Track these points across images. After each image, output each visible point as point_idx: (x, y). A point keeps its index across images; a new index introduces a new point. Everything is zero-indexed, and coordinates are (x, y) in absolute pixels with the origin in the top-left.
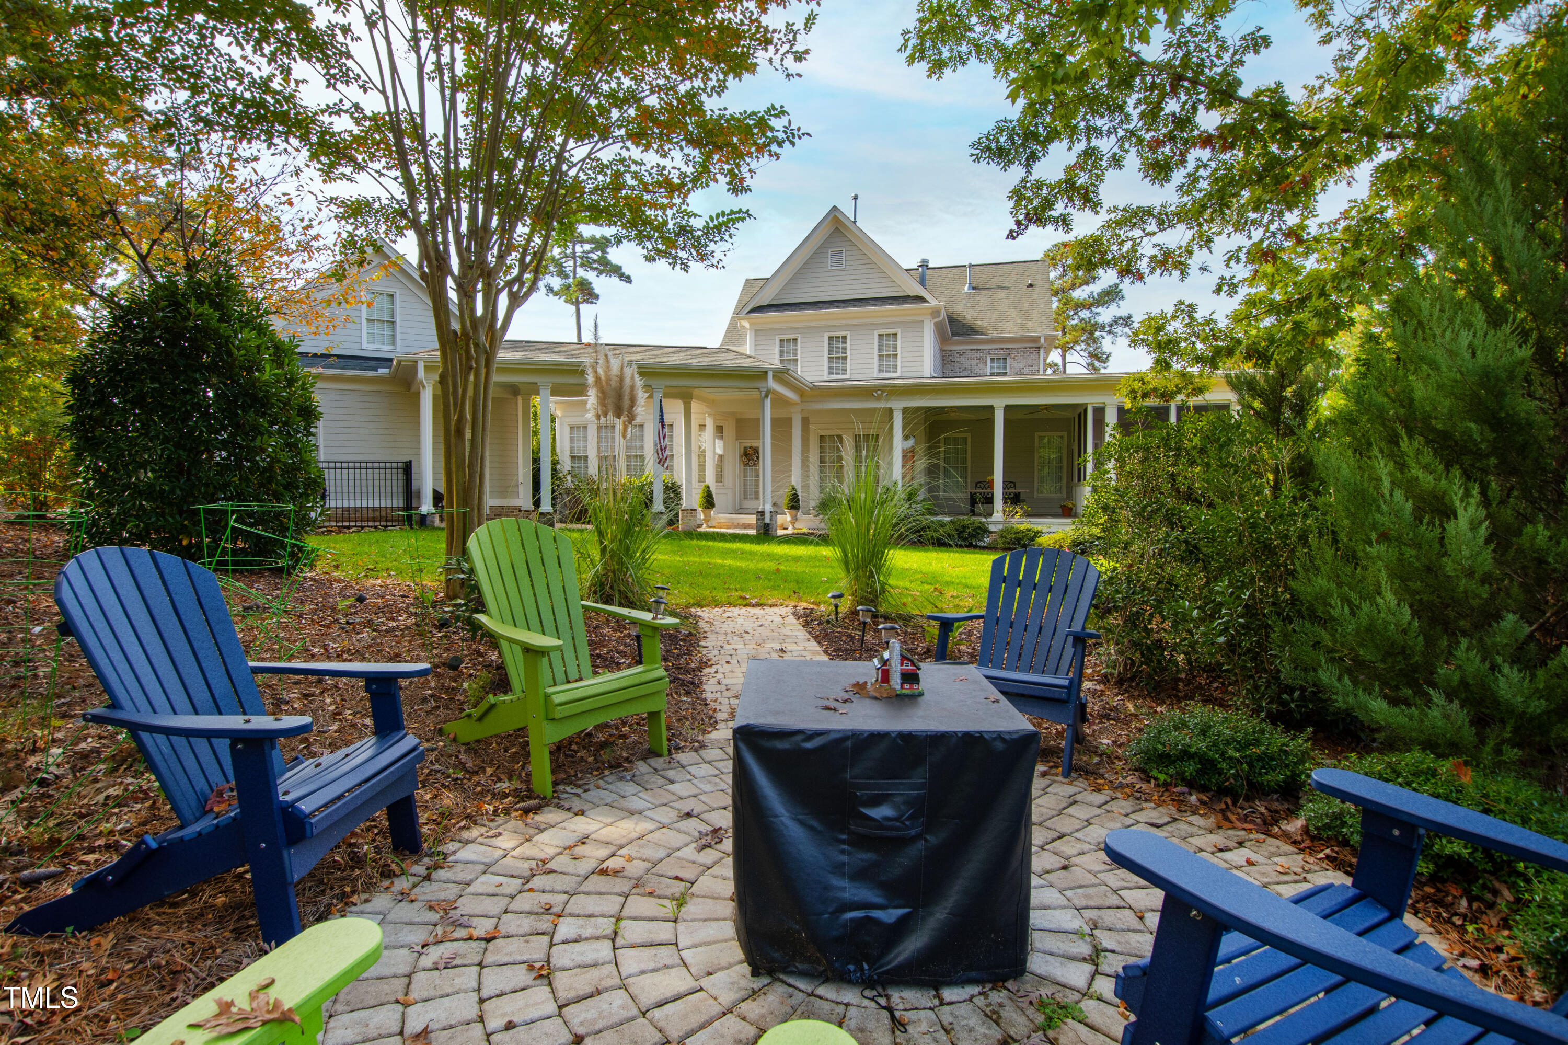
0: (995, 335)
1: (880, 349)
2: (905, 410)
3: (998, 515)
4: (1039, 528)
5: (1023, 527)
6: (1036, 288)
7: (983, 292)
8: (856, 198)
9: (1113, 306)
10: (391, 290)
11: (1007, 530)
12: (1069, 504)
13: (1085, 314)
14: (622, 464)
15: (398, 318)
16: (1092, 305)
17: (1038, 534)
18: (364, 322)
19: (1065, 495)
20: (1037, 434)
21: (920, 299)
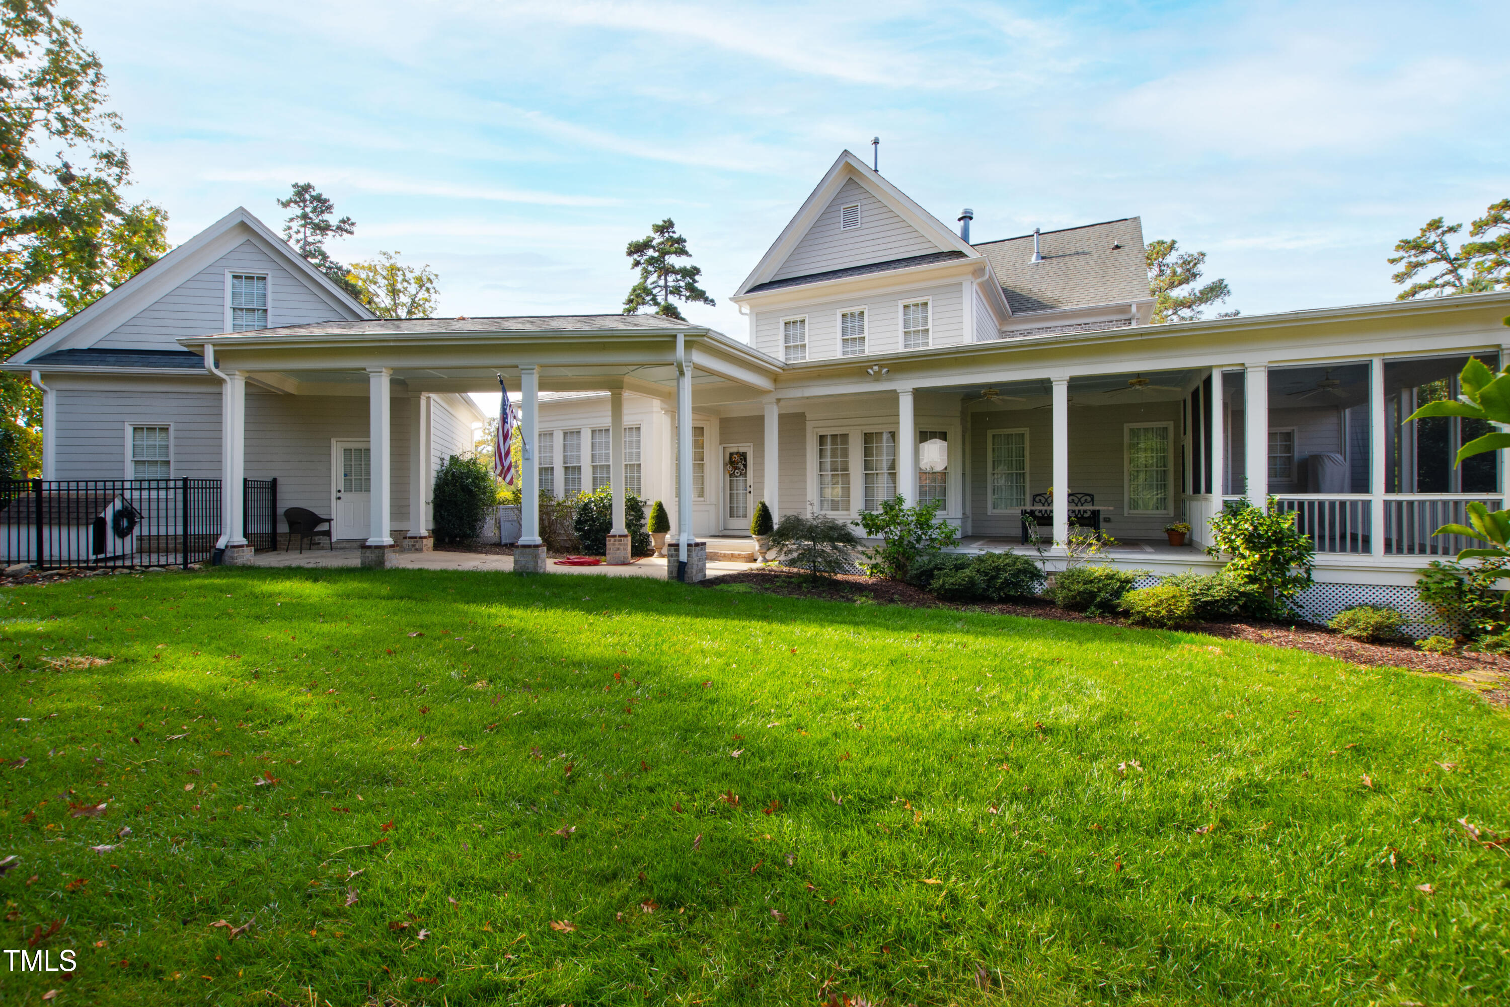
0: (1069, 307)
1: (906, 323)
2: (919, 395)
3: (1059, 548)
4: (1126, 571)
5: (1099, 570)
6: (1124, 250)
7: (1055, 261)
8: (876, 142)
9: (1218, 302)
10: (261, 272)
11: (1071, 576)
12: (1180, 527)
13: (1185, 312)
14: (559, 475)
15: (269, 306)
16: (1193, 303)
17: (1127, 584)
18: (229, 313)
19: (1171, 512)
20: (1127, 427)
21: (959, 254)
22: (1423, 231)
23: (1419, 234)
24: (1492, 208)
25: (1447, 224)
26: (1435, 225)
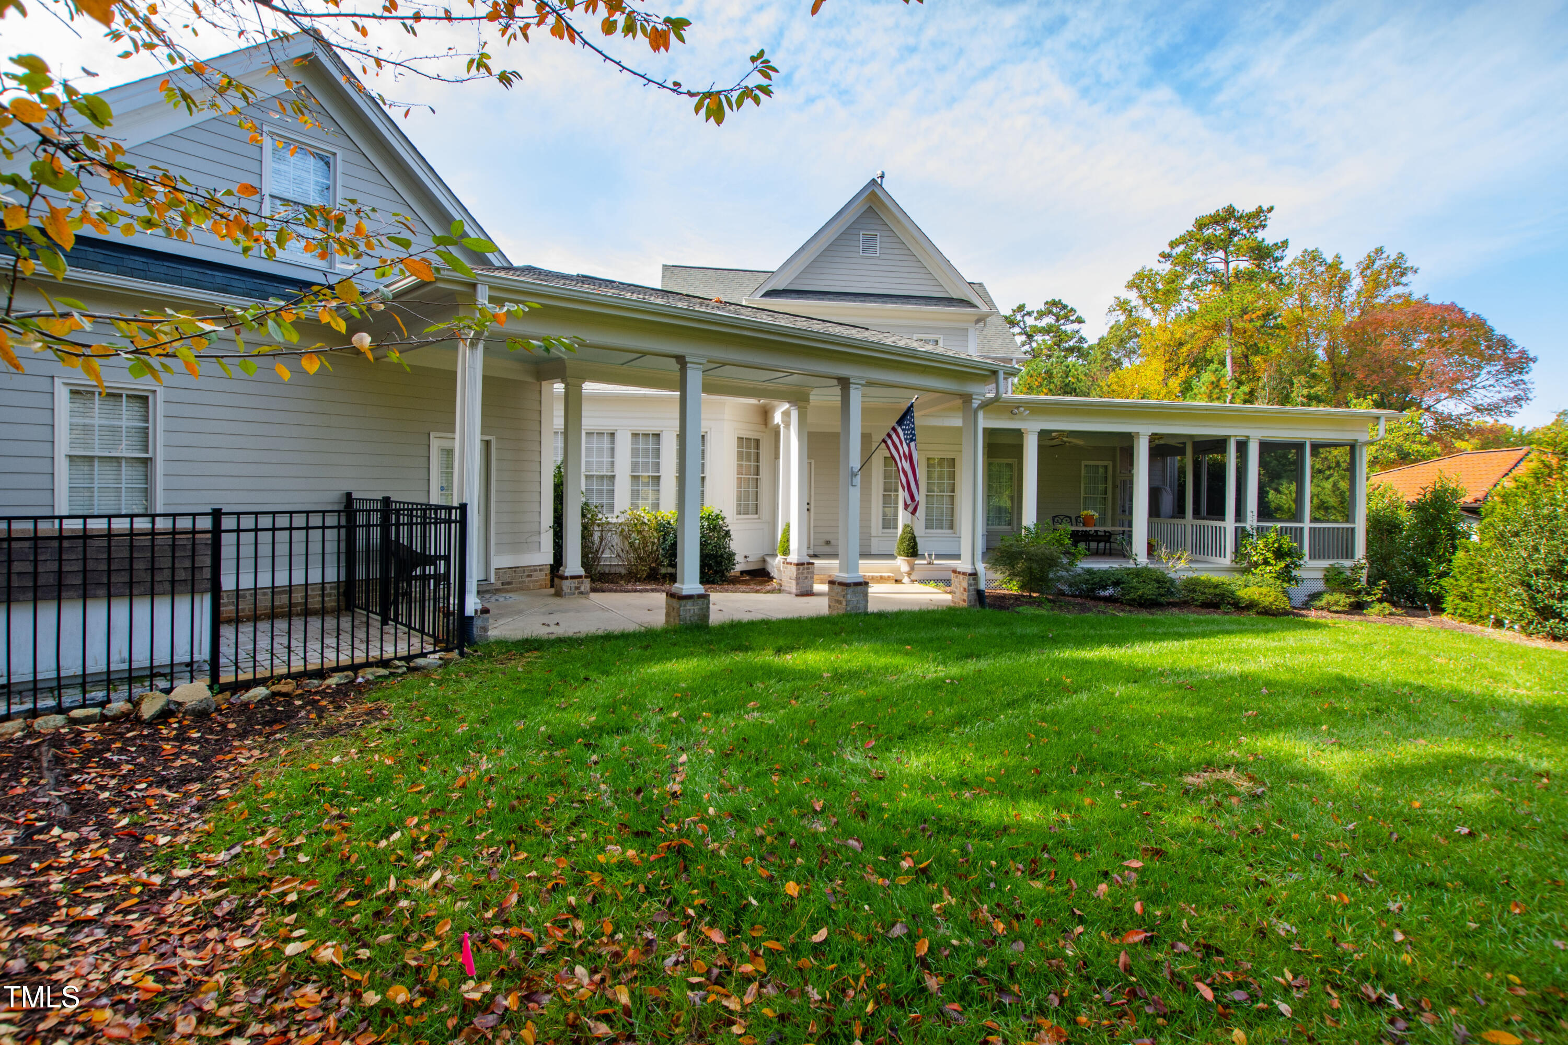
20: (1084, 464)
22: (1014, 311)
23: (1011, 313)
24: (1046, 303)
25: (1028, 309)
26: (1021, 308)
